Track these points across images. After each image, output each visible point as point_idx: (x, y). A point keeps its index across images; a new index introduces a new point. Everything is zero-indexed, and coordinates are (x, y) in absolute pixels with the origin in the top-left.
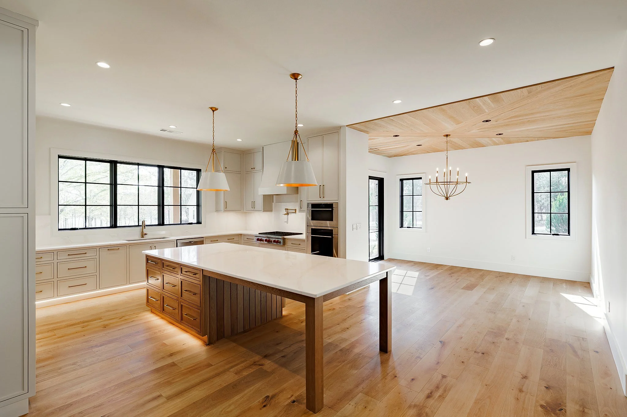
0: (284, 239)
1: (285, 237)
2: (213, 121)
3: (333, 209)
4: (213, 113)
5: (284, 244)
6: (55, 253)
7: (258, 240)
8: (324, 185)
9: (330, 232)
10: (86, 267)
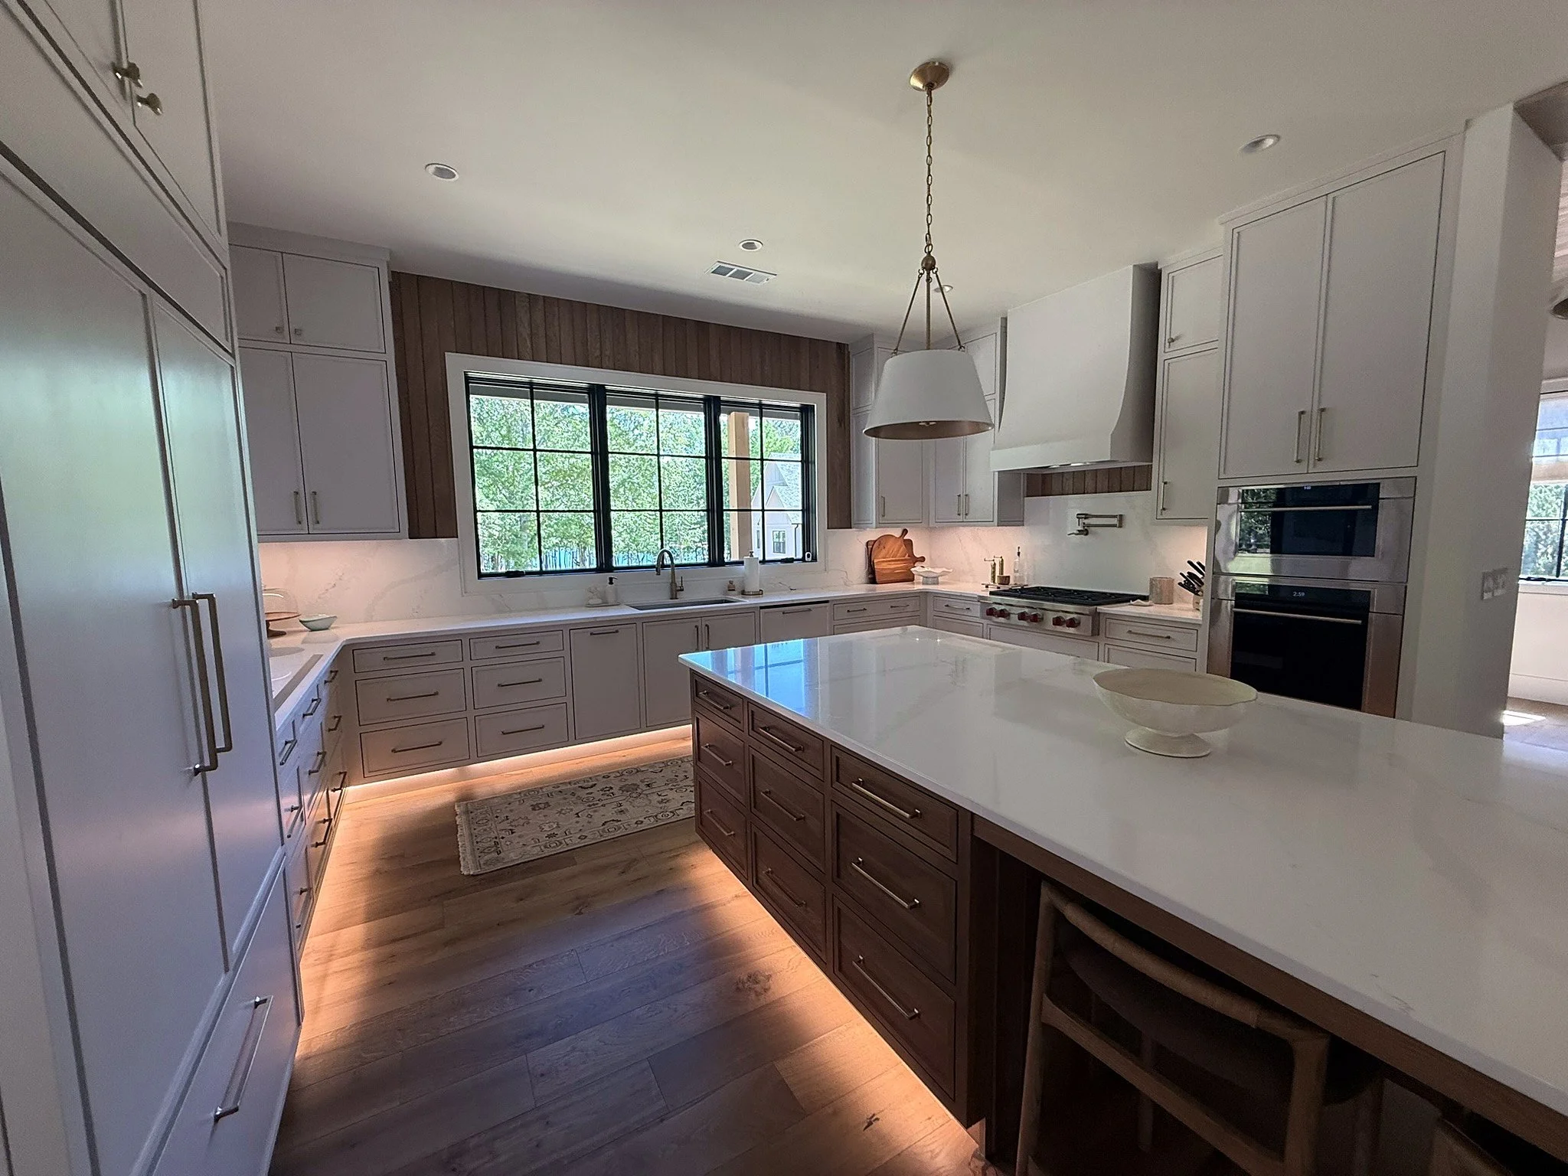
0: (1096, 615)
1: (1098, 607)
2: (930, 132)
3: (1376, 508)
4: (930, 94)
5: (1096, 632)
6: (466, 642)
7: (991, 612)
8: (1323, 410)
9: (1356, 603)
10: (540, 680)
